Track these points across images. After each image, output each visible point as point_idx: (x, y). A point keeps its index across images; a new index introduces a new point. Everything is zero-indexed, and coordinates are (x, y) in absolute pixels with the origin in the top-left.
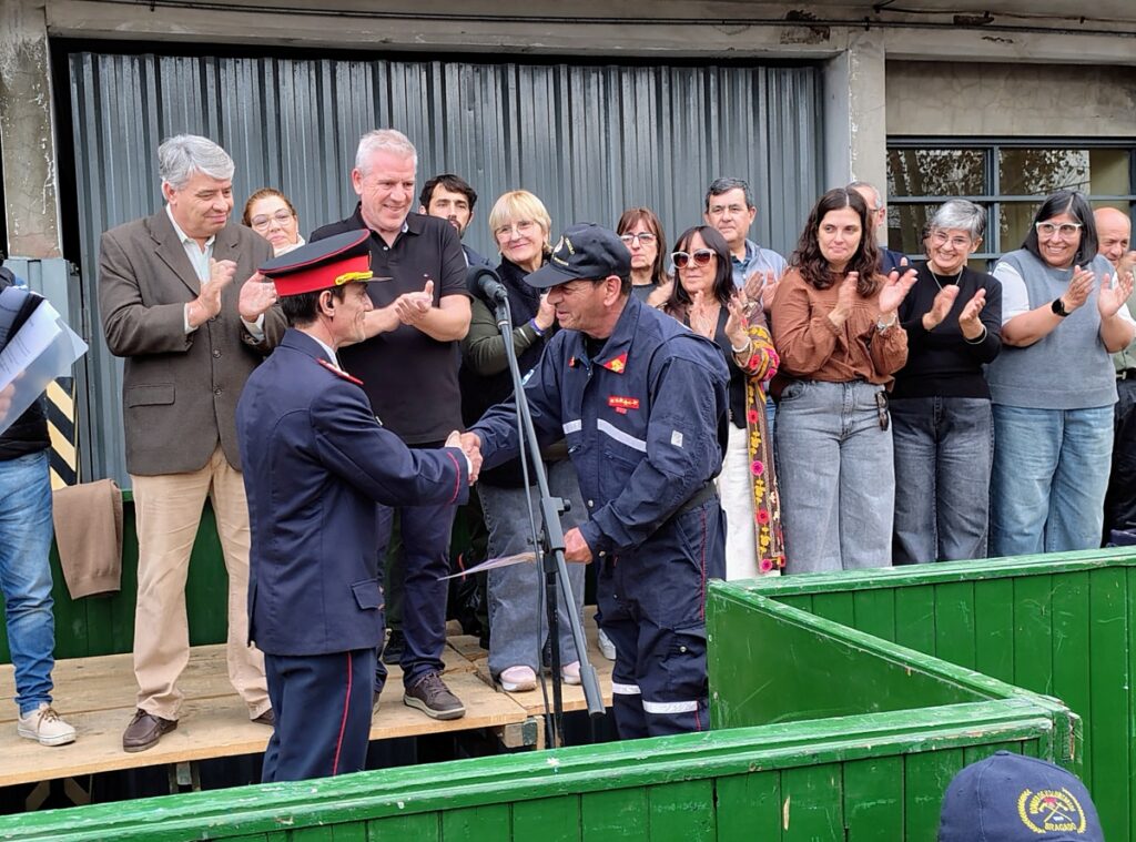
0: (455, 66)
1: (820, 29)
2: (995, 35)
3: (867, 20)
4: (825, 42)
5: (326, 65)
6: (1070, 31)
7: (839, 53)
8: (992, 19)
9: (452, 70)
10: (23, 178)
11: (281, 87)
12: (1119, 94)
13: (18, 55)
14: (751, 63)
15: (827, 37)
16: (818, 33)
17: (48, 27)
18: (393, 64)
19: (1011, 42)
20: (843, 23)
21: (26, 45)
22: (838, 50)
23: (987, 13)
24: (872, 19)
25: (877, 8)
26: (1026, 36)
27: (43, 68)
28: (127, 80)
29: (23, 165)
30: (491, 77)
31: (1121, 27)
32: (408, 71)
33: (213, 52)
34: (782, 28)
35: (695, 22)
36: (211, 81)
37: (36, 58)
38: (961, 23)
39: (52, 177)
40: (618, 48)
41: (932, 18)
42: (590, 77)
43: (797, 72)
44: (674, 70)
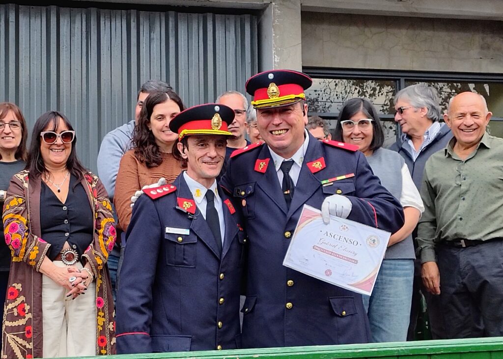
7: (266, 6)
42: (75, 16)
43: (238, 18)
44: (142, 13)
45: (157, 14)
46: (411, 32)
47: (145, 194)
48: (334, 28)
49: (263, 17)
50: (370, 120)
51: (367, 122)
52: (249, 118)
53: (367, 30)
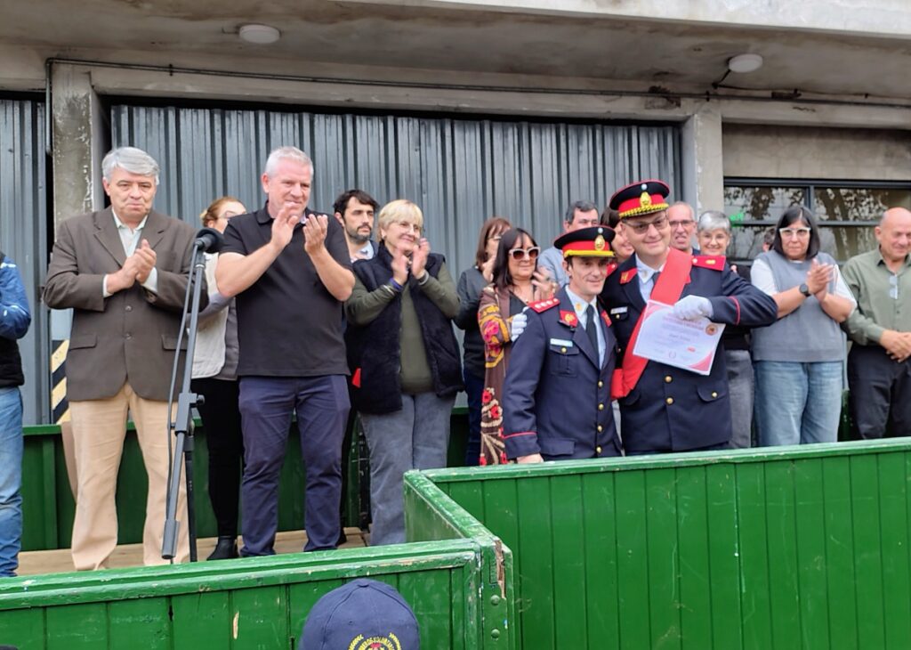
0: (405, 120)
1: (673, 99)
2: (802, 105)
3: (708, 93)
4: (677, 109)
5: (306, 118)
6: (857, 104)
7: (689, 117)
8: (800, 95)
9: (403, 124)
10: (68, 194)
11: (272, 131)
12: (900, 149)
13: (69, 105)
14: (626, 123)
15: (679, 105)
16: (672, 102)
17: (93, 87)
18: (358, 117)
19: (814, 111)
20: (690, 95)
21: (74, 99)
22: (688, 114)
23: (796, 90)
24: (711, 93)
25: (715, 85)
26: (825, 107)
27: (88, 115)
28: (155, 125)
29: (70, 184)
30: (433, 129)
31: (895, 101)
32: (369, 122)
33: (221, 106)
34: (645, 99)
35: (580, 92)
36: (218, 126)
37: (82, 108)
38: (776, 97)
39: (90, 194)
40: (525, 109)
41: (756, 93)
42: (507, 130)
43: (661, 130)
44: (570, 126)
45: (585, 127)
46: (821, 141)
47: (531, 308)
48: (750, 139)
49: (683, 129)
50: (808, 229)
51: (805, 231)
52: (700, 228)
53: (780, 140)
